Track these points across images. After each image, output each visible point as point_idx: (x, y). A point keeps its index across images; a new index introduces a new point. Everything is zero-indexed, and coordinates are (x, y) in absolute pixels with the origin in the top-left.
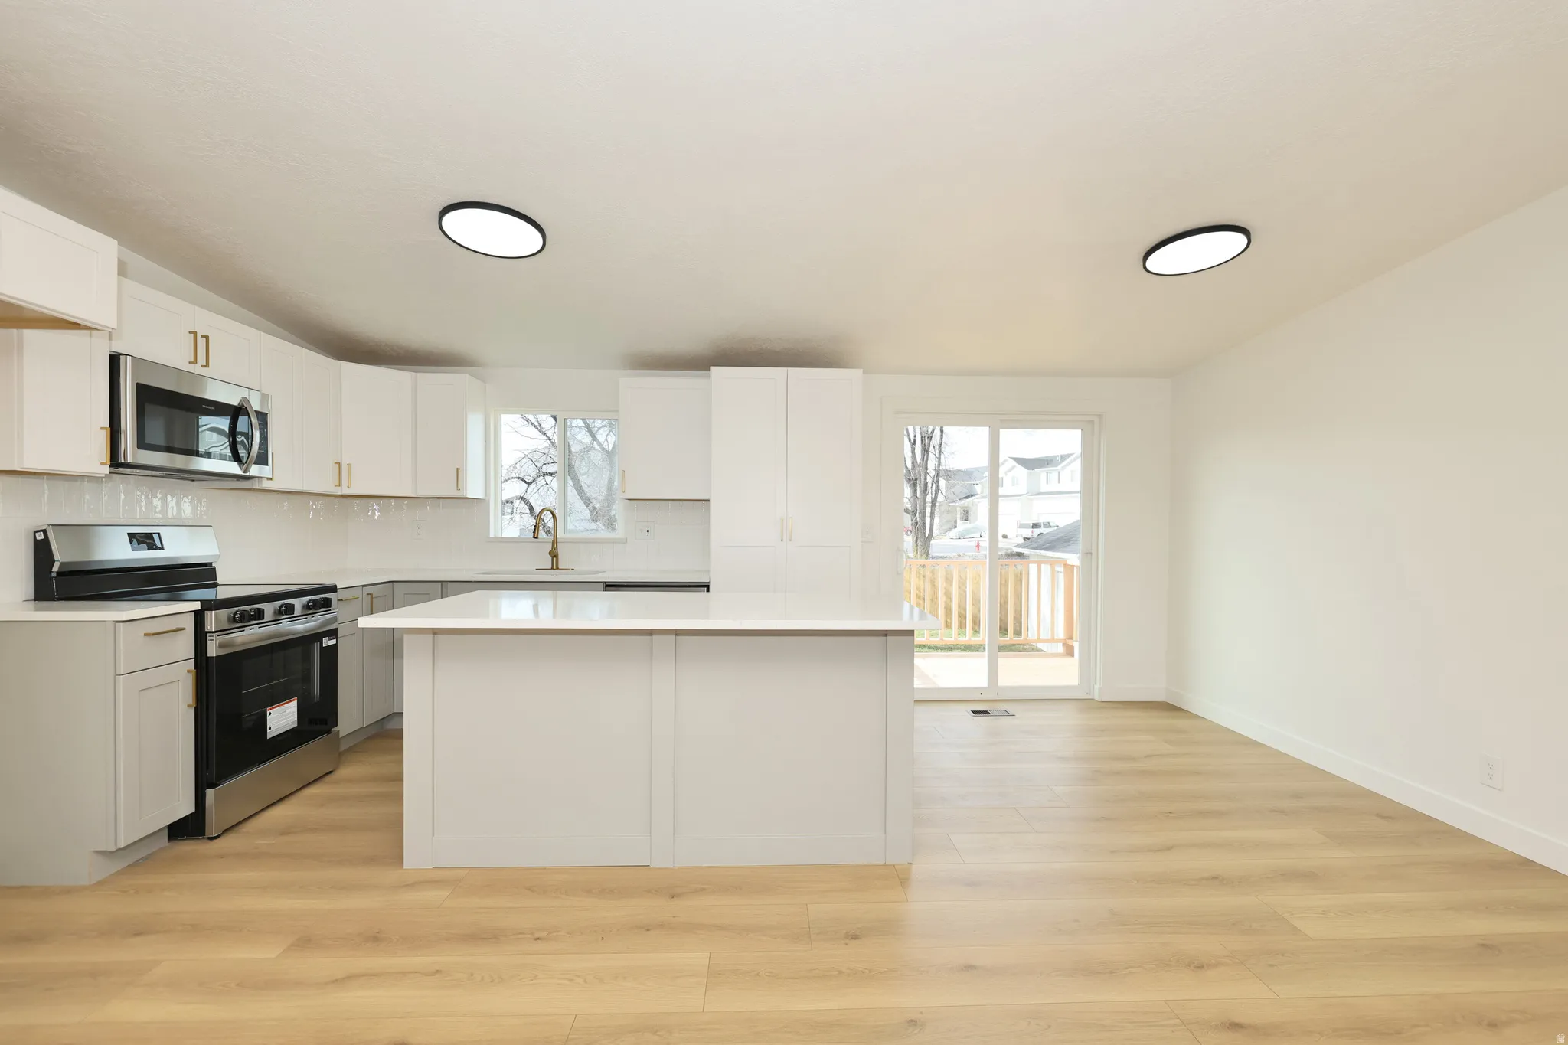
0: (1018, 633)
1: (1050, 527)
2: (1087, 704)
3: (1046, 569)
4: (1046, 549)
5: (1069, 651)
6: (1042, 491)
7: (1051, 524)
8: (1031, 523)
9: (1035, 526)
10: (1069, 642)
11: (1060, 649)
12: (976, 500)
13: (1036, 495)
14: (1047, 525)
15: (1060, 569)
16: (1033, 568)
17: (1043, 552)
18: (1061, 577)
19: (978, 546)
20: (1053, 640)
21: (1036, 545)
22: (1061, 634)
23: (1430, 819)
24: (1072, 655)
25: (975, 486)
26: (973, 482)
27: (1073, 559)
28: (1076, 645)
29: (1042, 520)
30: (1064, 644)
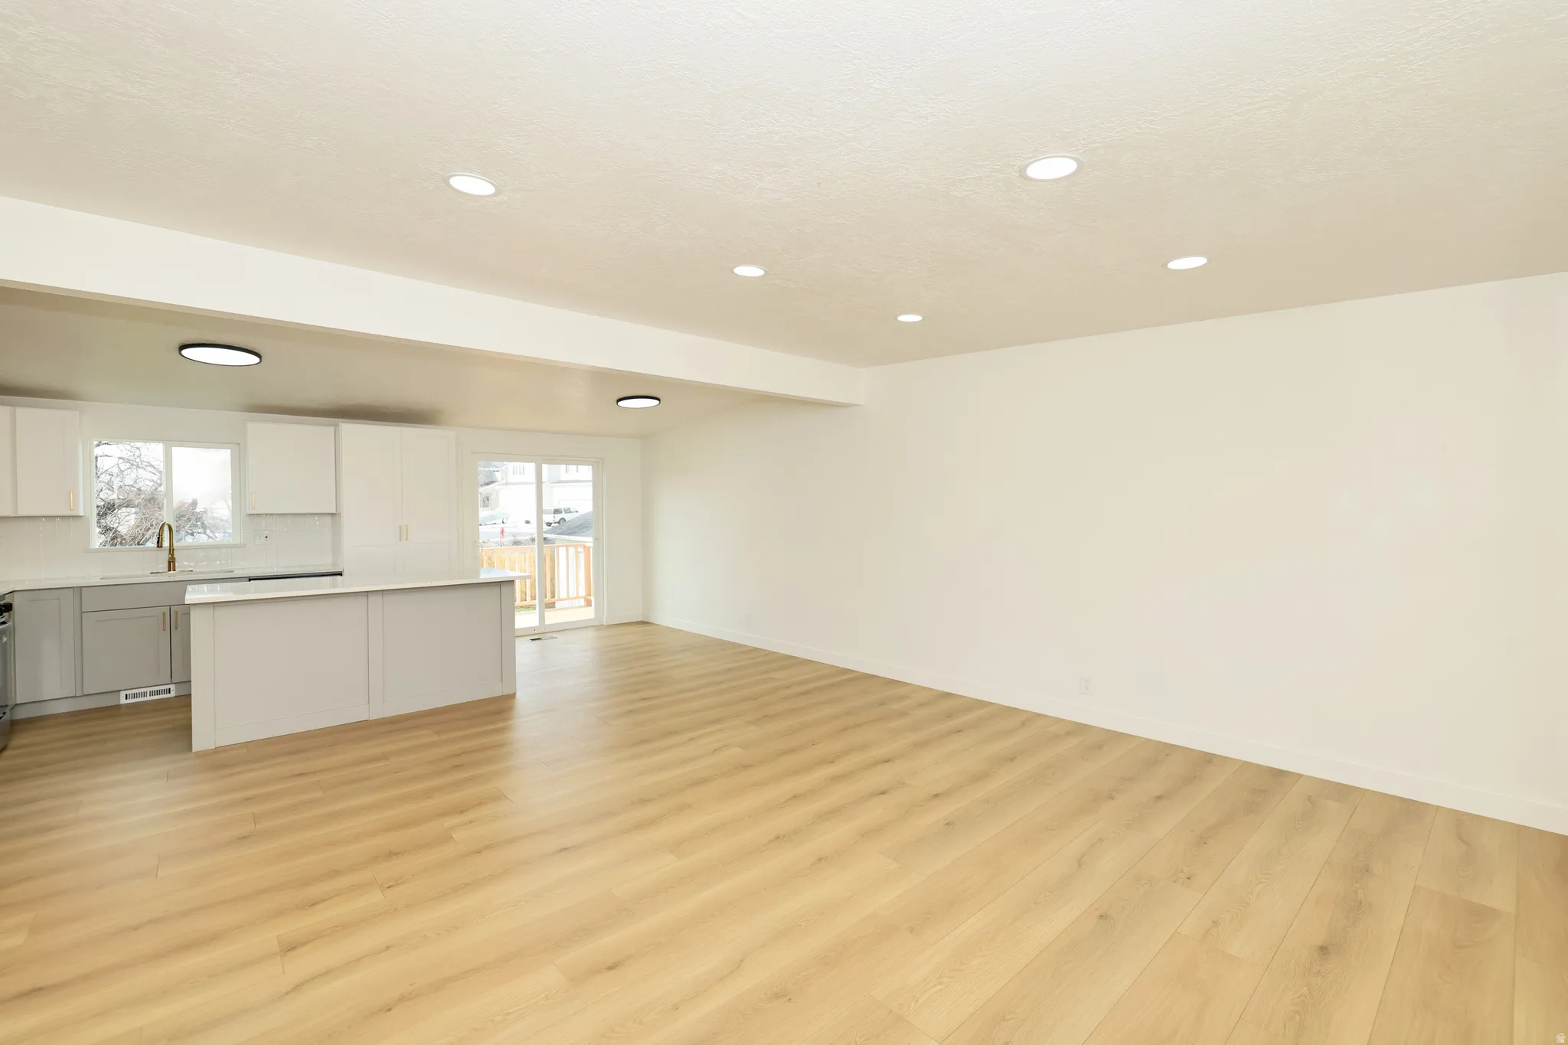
0: (553, 596)
1: (570, 512)
2: (599, 627)
3: (571, 550)
4: (570, 534)
5: (588, 603)
6: (563, 479)
7: (572, 510)
8: (553, 509)
9: (557, 511)
10: (589, 597)
11: (582, 602)
12: (497, 487)
13: (555, 483)
14: (568, 511)
15: (581, 550)
16: (562, 551)
17: (567, 537)
18: (582, 556)
19: (502, 532)
20: (578, 597)
21: (560, 531)
22: (583, 592)
23: (740, 646)
24: (591, 606)
25: (496, 473)
26: (492, 469)
27: (588, 540)
28: (592, 598)
29: (562, 506)
30: (585, 599)
